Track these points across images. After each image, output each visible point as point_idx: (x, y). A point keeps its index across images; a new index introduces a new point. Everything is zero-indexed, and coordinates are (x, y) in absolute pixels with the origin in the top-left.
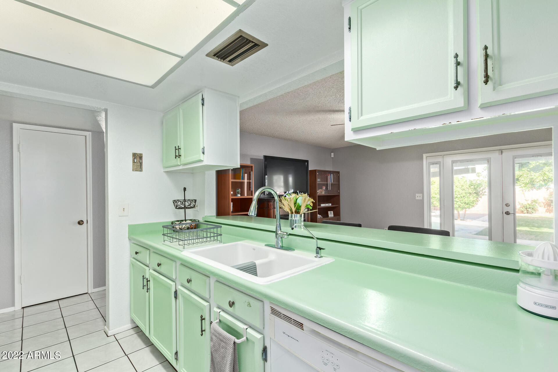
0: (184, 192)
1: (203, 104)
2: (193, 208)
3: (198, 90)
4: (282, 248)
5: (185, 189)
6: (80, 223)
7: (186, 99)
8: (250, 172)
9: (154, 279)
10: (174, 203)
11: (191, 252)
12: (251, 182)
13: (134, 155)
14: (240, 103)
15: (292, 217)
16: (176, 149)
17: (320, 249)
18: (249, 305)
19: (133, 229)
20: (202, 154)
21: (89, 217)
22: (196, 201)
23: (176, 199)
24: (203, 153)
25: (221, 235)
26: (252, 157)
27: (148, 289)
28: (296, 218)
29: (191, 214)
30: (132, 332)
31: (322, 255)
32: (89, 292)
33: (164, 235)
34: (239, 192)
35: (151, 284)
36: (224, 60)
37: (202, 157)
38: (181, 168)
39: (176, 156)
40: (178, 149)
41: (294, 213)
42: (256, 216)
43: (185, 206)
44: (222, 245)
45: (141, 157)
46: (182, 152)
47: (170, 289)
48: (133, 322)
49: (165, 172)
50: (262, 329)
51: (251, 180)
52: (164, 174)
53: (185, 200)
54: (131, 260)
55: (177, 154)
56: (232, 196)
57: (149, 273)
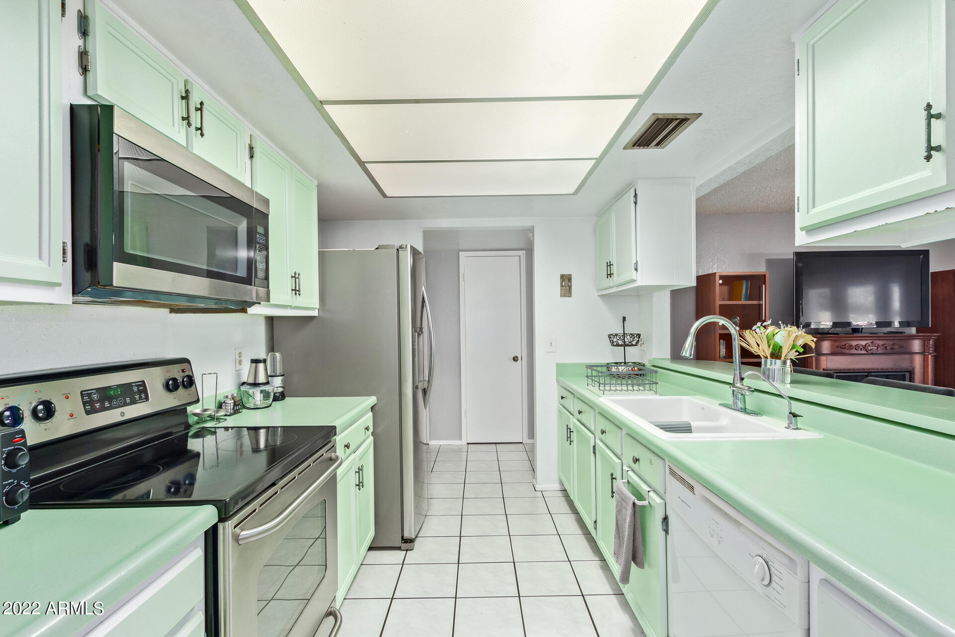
0: (624, 323)
1: (636, 203)
2: (636, 345)
3: (630, 185)
4: (744, 410)
5: (624, 319)
6: (515, 359)
7: (619, 196)
8: (760, 286)
9: (578, 431)
10: (610, 338)
11: (610, 400)
12: (762, 304)
13: (563, 277)
14: (696, 186)
15: (766, 363)
16: (608, 266)
17: (795, 416)
18: (651, 463)
19: (562, 369)
20: (634, 272)
21: (523, 354)
22: (639, 335)
23: (614, 332)
24: (636, 270)
25: (656, 383)
26: (768, 258)
27: (571, 441)
28: (773, 366)
29: (633, 354)
30: (560, 494)
31: (799, 426)
32: (524, 442)
33: (587, 377)
34: (737, 322)
35: (574, 436)
36: (648, 146)
37: (634, 275)
38: (614, 290)
39: (608, 275)
40: (609, 265)
41: (769, 357)
42: (692, 357)
43: (624, 342)
44: (657, 397)
45: (570, 279)
46: (614, 269)
47: (589, 442)
48: (561, 483)
49: (598, 296)
50: (663, 493)
51: (762, 300)
52: (599, 298)
53: (624, 334)
54: (558, 406)
55: (609, 273)
56: (720, 329)
57: (573, 422)
